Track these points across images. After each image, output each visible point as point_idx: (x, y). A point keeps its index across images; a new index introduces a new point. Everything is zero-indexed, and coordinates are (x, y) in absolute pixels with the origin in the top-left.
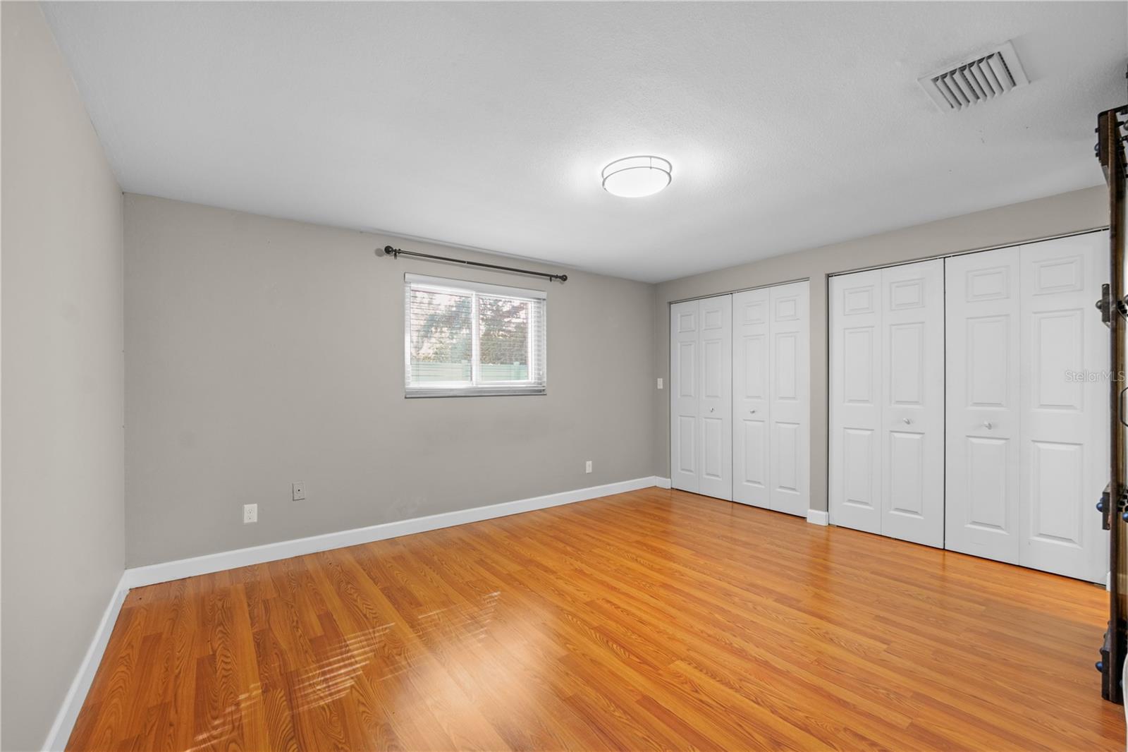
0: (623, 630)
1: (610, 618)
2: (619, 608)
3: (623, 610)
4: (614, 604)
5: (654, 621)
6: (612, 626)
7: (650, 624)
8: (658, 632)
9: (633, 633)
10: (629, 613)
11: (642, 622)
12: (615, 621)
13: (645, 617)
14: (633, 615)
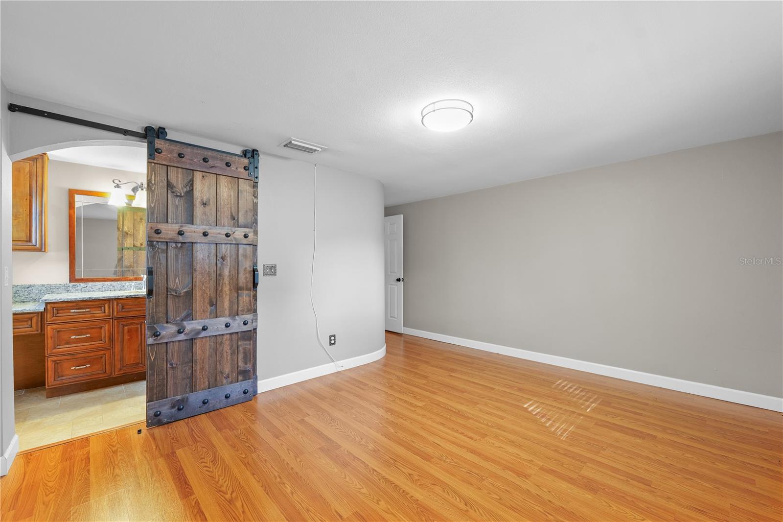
0: (453, 418)
1: (463, 425)
2: (461, 433)
3: (457, 431)
4: (465, 436)
5: (434, 425)
6: (460, 421)
7: (437, 423)
8: (432, 419)
9: (446, 417)
10: (452, 429)
11: (443, 424)
12: (458, 423)
13: (441, 428)
14: (449, 429)
